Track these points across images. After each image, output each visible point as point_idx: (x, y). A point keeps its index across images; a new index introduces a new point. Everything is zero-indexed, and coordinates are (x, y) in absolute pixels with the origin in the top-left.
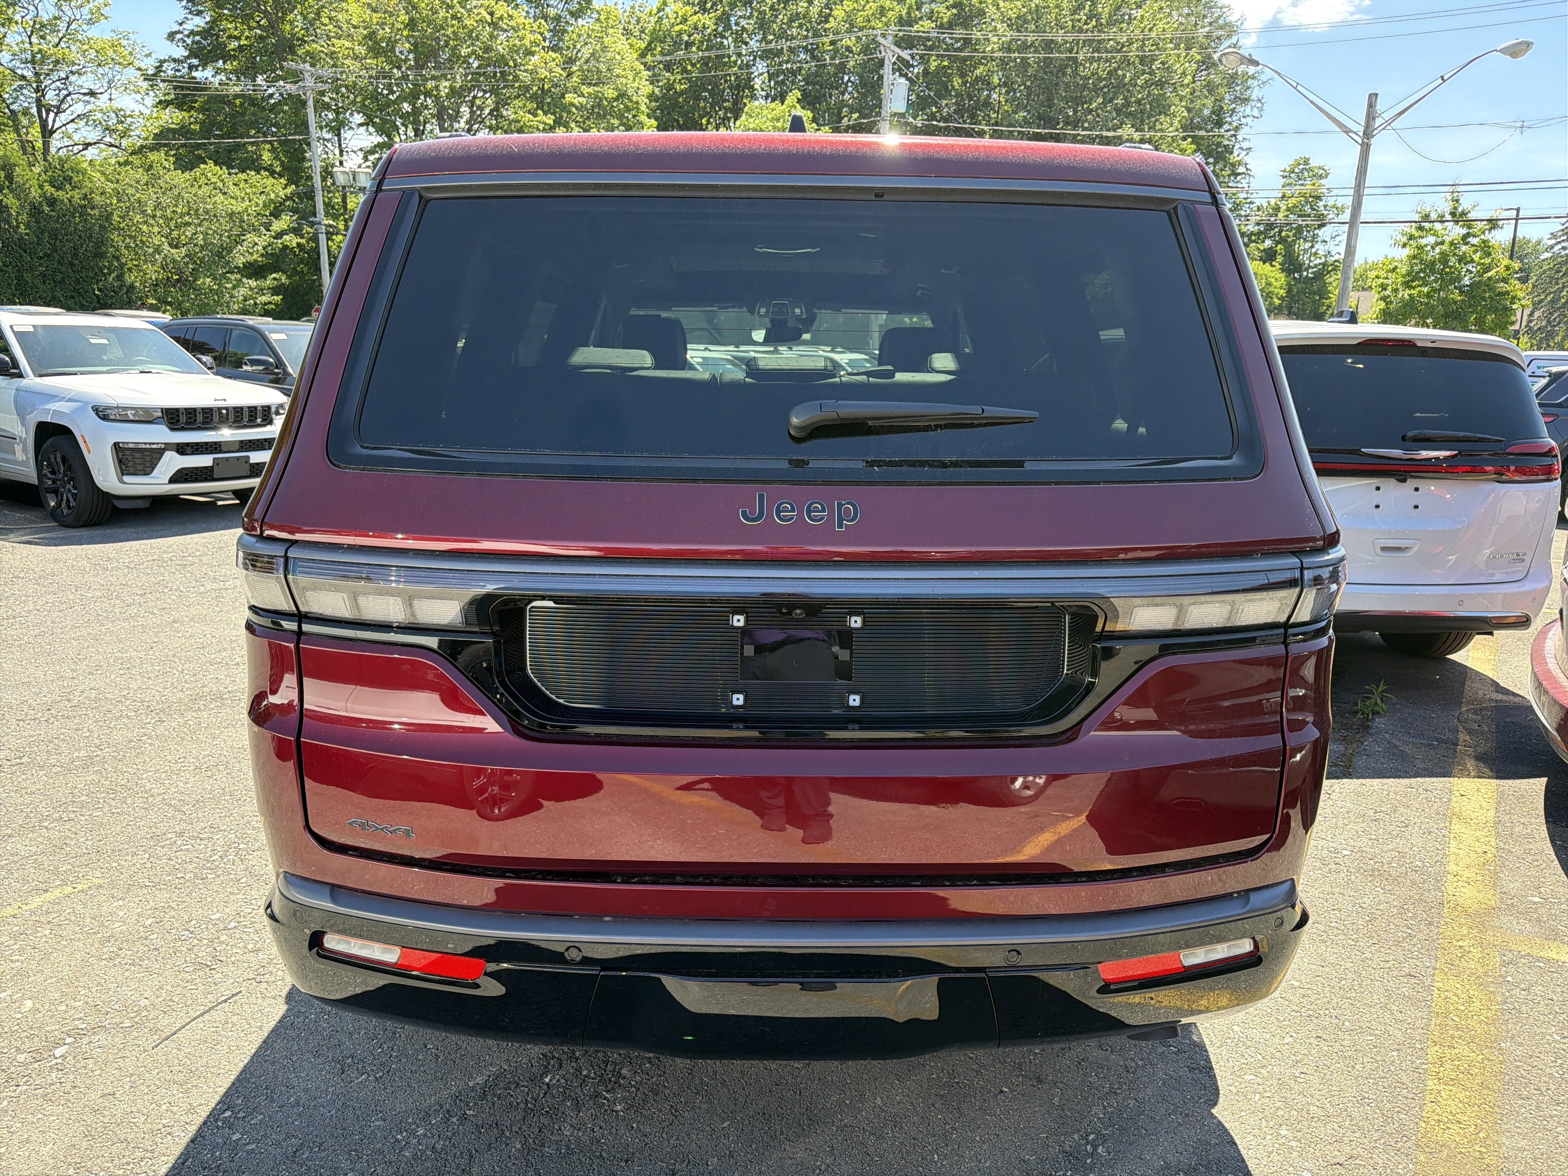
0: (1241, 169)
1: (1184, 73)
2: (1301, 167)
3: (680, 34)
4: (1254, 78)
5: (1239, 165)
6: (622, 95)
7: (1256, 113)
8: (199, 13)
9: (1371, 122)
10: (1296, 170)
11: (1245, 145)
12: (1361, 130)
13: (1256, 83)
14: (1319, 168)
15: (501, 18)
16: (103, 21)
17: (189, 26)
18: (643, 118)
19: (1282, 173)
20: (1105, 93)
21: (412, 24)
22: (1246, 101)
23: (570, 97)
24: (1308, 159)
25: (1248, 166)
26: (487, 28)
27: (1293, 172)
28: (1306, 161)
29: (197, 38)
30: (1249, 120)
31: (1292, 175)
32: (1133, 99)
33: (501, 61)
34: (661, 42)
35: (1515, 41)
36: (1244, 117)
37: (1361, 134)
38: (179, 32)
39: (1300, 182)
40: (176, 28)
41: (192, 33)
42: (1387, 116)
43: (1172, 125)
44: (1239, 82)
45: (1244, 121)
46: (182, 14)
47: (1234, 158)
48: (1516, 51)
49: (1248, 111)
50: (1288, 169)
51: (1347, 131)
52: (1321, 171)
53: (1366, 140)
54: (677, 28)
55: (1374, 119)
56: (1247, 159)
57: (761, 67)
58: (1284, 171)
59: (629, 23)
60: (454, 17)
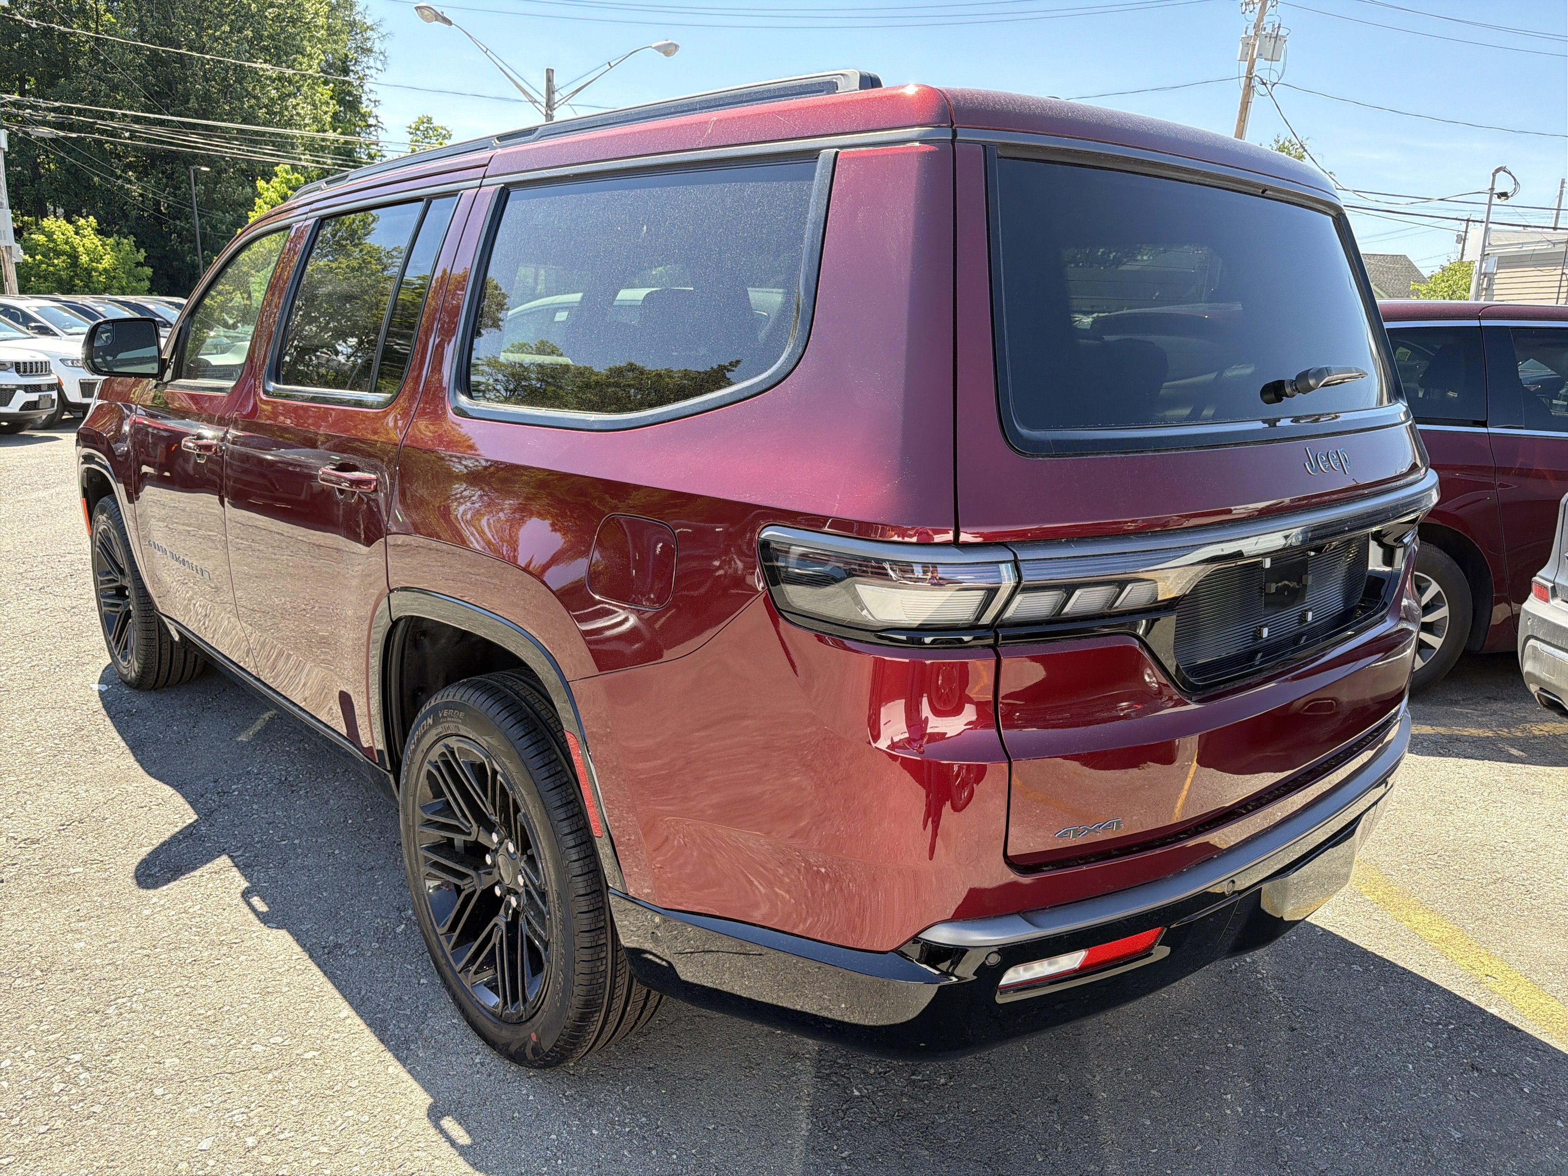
0: (371, 121)
1: (316, 13)
2: (425, 125)
4: (372, 30)
5: (370, 116)
7: (379, 66)
9: (552, 96)
10: (421, 128)
11: (372, 97)
12: (544, 101)
13: (375, 36)
14: (442, 128)
19: (408, 130)
20: (232, 21)
22: (368, 51)
24: (431, 119)
25: (379, 119)
27: (418, 129)
28: (429, 121)
30: (372, 72)
31: (418, 132)
32: (266, 33)
35: (664, 42)
36: (368, 68)
37: (545, 105)
39: (426, 140)
42: (565, 92)
43: (311, 67)
44: (358, 31)
45: (367, 72)
47: (363, 109)
48: (668, 50)
49: (371, 63)
50: (414, 126)
51: (534, 101)
52: (444, 132)
53: (549, 112)
55: (553, 93)
56: (376, 111)
58: (410, 127)
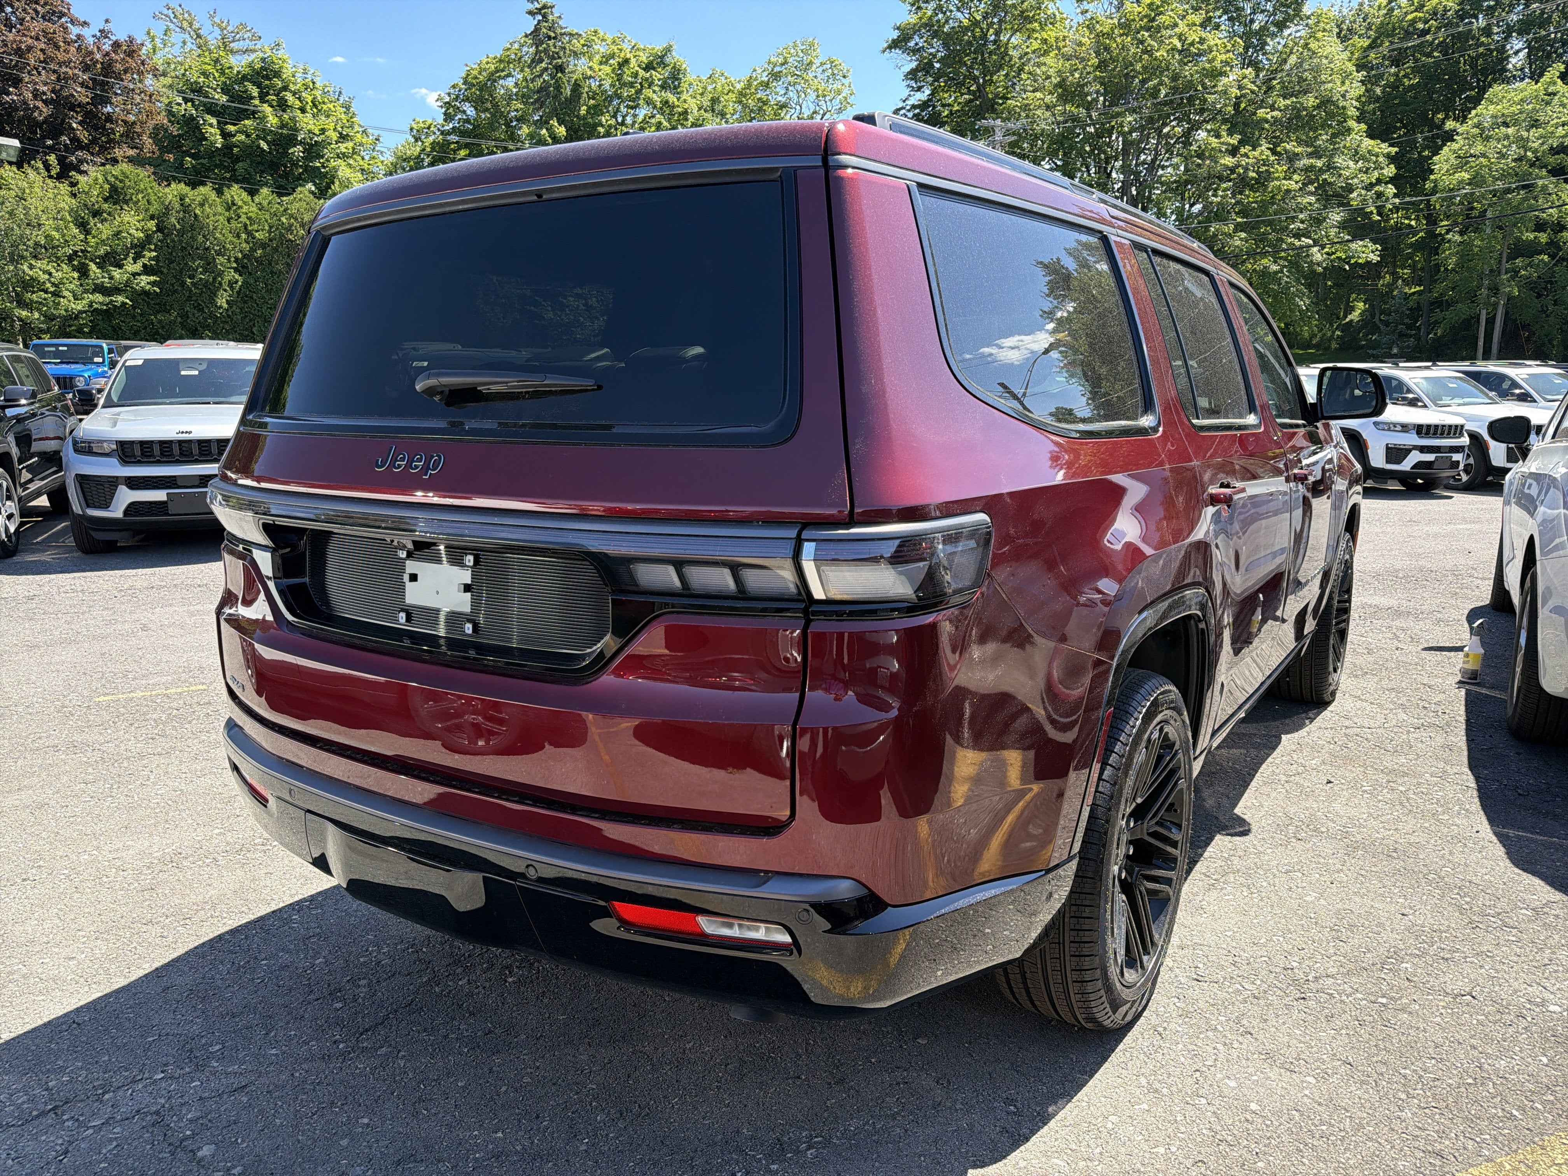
3: (1414, 21)
6: (1325, 102)
8: (919, 89)
15: (1192, 44)
16: (849, 108)
17: (912, 101)
18: (1352, 124)
21: (1102, 65)
23: (1261, 113)
26: (1177, 56)
29: (917, 111)
33: (1190, 85)
34: (1388, 36)
38: (903, 108)
40: (901, 105)
41: (914, 107)
46: (907, 92)
54: (1409, 17)
57: (1517, 43)
59: (1355, 22)
60: (1145, 52)
